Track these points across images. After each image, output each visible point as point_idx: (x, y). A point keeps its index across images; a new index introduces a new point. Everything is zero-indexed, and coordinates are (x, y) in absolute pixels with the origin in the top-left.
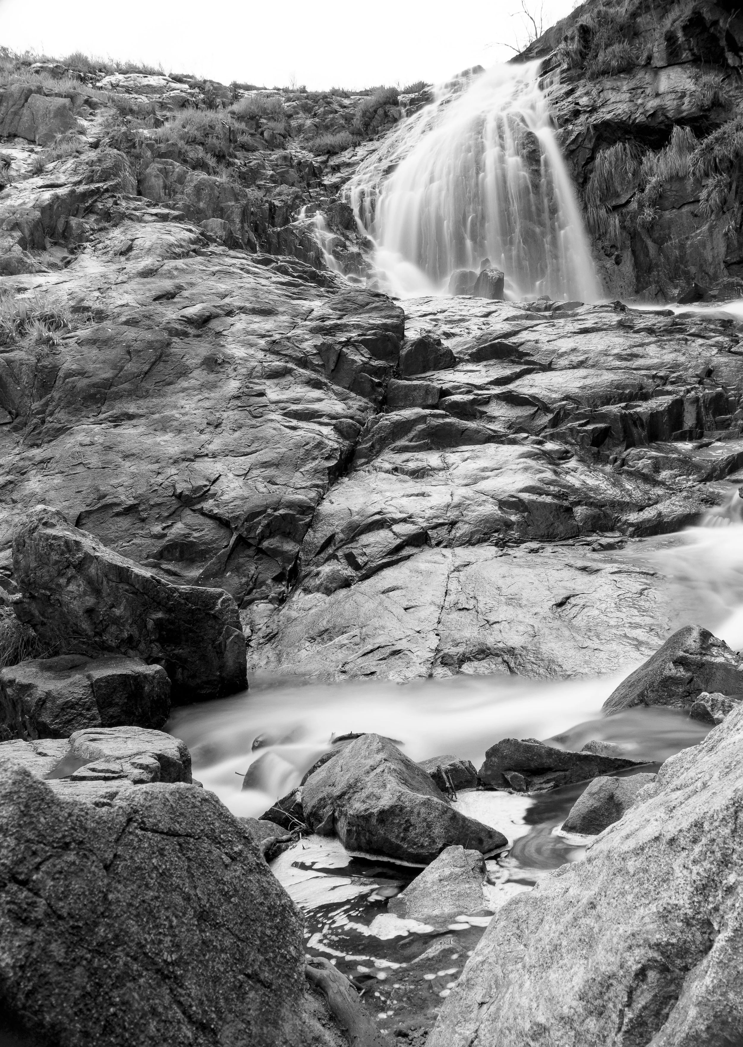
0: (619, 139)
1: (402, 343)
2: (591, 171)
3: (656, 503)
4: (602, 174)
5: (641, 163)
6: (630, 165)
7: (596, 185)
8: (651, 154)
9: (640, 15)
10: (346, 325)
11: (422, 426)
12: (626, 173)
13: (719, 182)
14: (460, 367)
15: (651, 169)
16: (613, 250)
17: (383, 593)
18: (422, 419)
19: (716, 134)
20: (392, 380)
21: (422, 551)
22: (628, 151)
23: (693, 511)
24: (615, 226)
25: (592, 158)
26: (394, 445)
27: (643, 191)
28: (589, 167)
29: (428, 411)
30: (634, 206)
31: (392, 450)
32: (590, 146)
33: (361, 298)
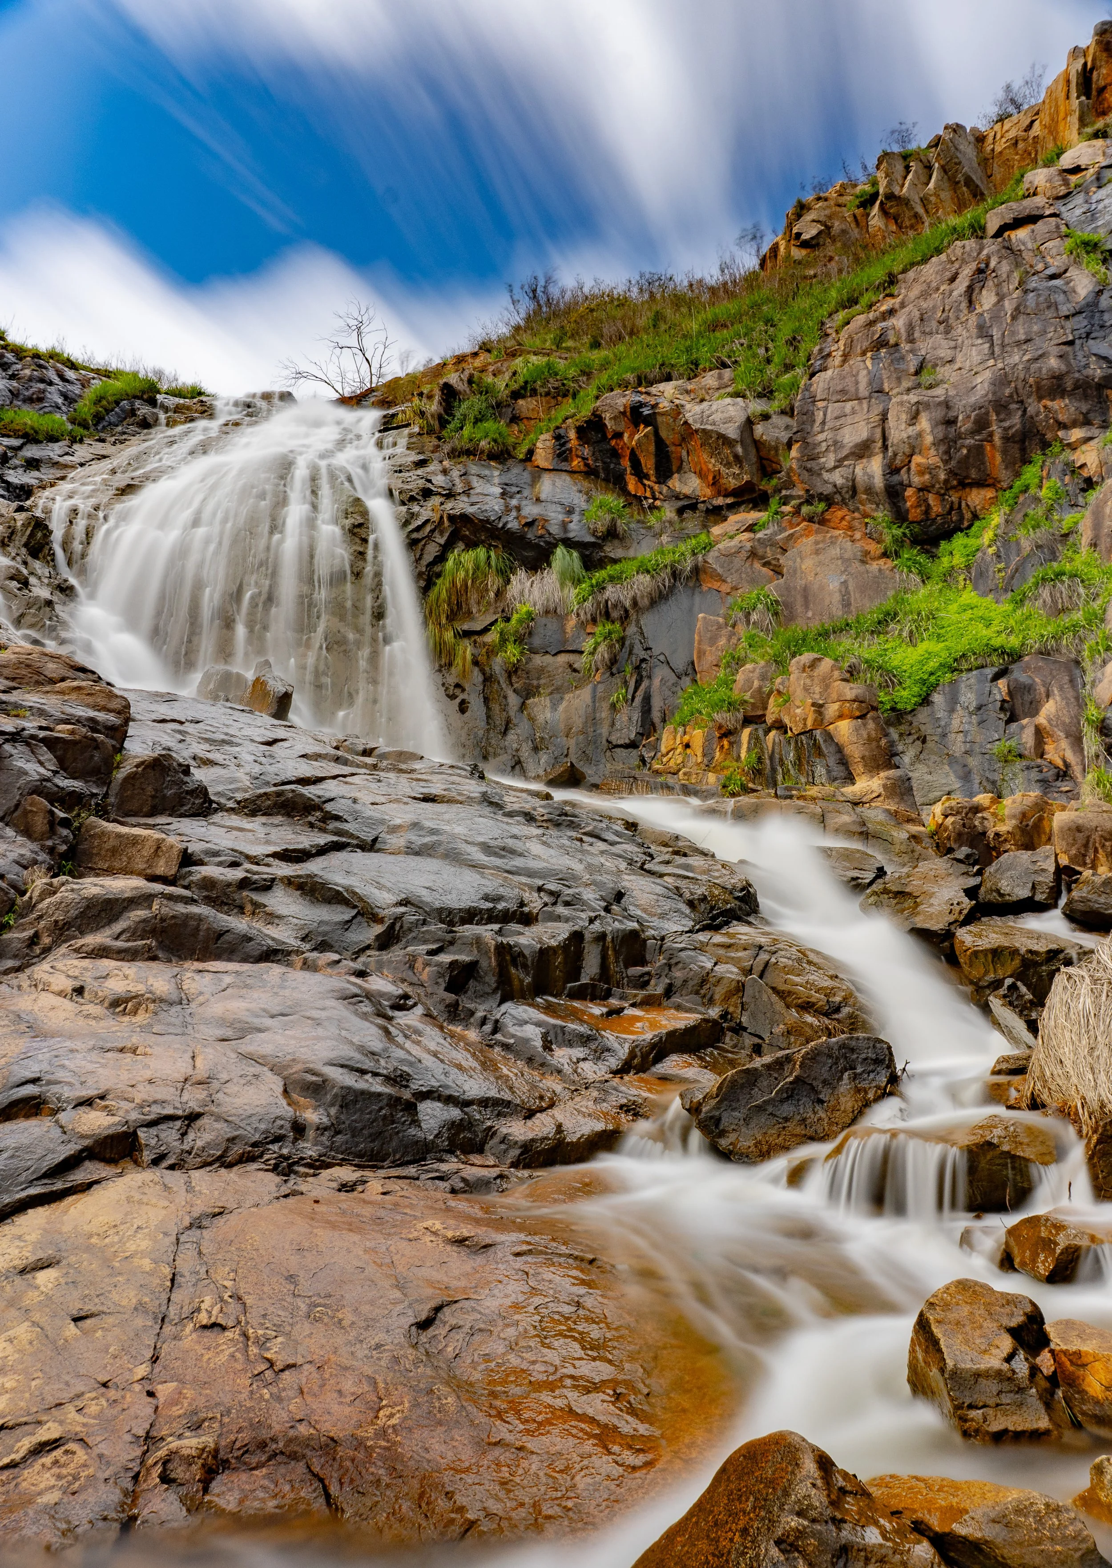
0: (483, 542)
1: (118, 758)
2: (439, 575)
3: (551, 1106)
4: (453, 583)
5: (508, 581)
6: (493, 582)
7: (444, 595)
8: (521, 574)
9: (523, 397)
10: (17, 706)
11: (139, 914)
12: (487, 590)
13: (610, 633)
14: (217, 818)
15: (522, 593)
16: (458, 691)
17: (23, 1271)
18: (144, 900)
19: (611, 570)
20: (93, 818)
21: (120, 1175)
22: (493, 563)
23: (610, 1127)
24: (464, 658)
25: (441, 558)
26: (80, 942)
27: (508, 620)
28: (437, 569)
29: (158, 887)
30: (492, 637)
31: (77, 951)
32: (442, 541)
33: (52, 669)
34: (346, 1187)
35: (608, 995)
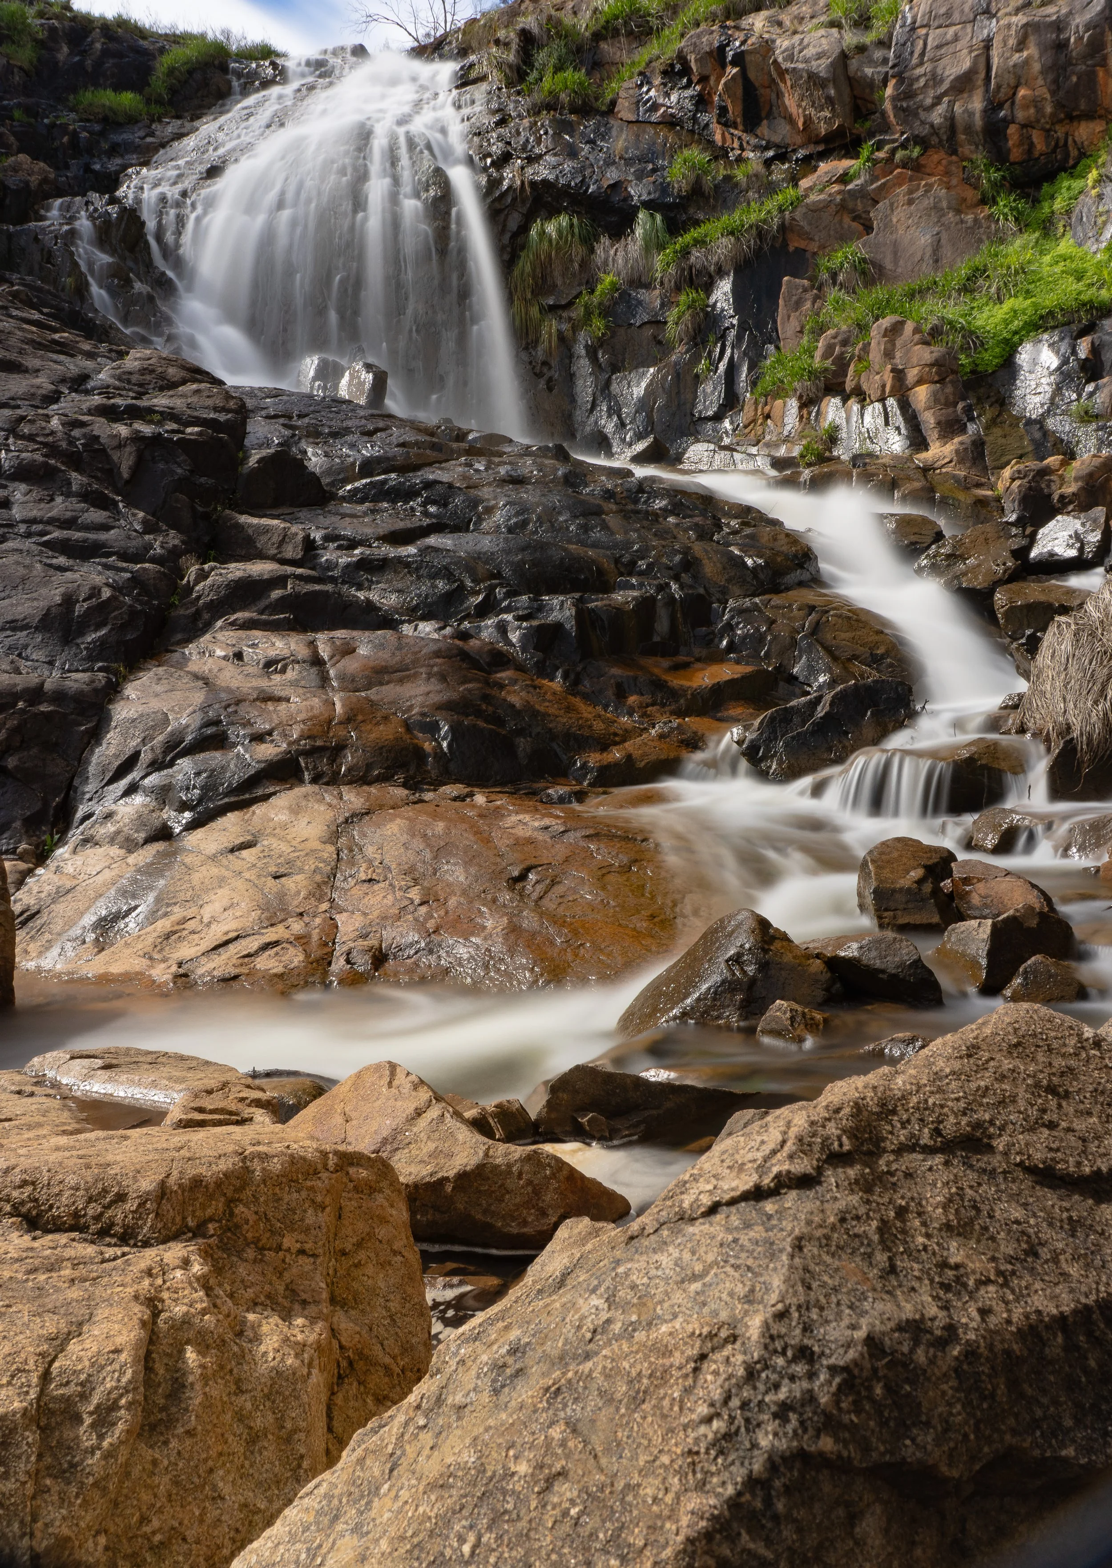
0: (565, 209)
1: (241, 455)
2: (523, 247)
3: (624, 741)
4: (538, 256)
5: (592, 251)
6: (578, 251)
7: (528, 268)
8: (605, 240)
9: (605, 39)
10: (150, 410)
11: (276, 594)
12: (571, 261)
13: (694, 301)
14: (331, 506)
15: (606, 263)
16: (545, 370)
17: (232, 851)
18: (280, 581)
19: (695, 233)
20: (228, 512)
21: (290, 789)
22: (576, 230)
23: (672, 755)
24: (550, 335)
25: (524, 229)
26: (233, 618)
27: (593, 291)
28: (520, 240)
29: (289, 569)
30: (577, 312)
31: (232, 624)
32: (524, 210)
33: (173, 372)
34: (460, 798)
35: (676, 653)
